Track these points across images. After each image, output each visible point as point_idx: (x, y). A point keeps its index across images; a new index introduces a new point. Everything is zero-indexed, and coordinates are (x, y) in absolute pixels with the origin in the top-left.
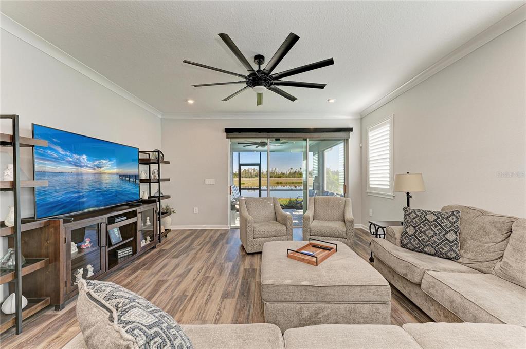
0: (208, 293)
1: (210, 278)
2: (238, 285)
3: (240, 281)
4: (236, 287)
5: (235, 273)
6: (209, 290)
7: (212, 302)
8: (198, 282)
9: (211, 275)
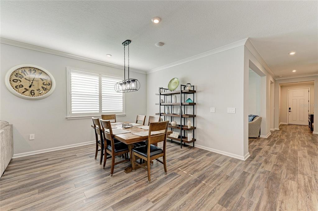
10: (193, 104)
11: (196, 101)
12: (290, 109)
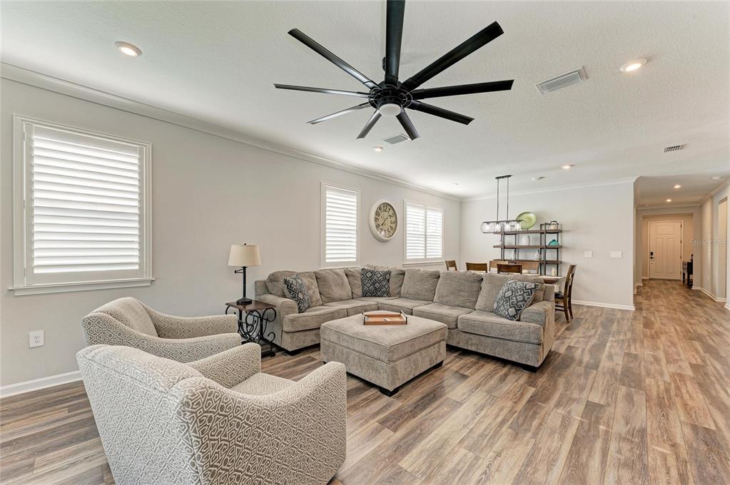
0: (478, 418)
1: (466, 443)
2: (431, 409)
3: (424, 413)
4: (436, 408)
5: (419, 431)
6: (476, 421)
7: (475, 405)
8: (491, 446)
9: (463, 451)
10: (558, 248)
11: (561, 243)
12: (652, 254)
